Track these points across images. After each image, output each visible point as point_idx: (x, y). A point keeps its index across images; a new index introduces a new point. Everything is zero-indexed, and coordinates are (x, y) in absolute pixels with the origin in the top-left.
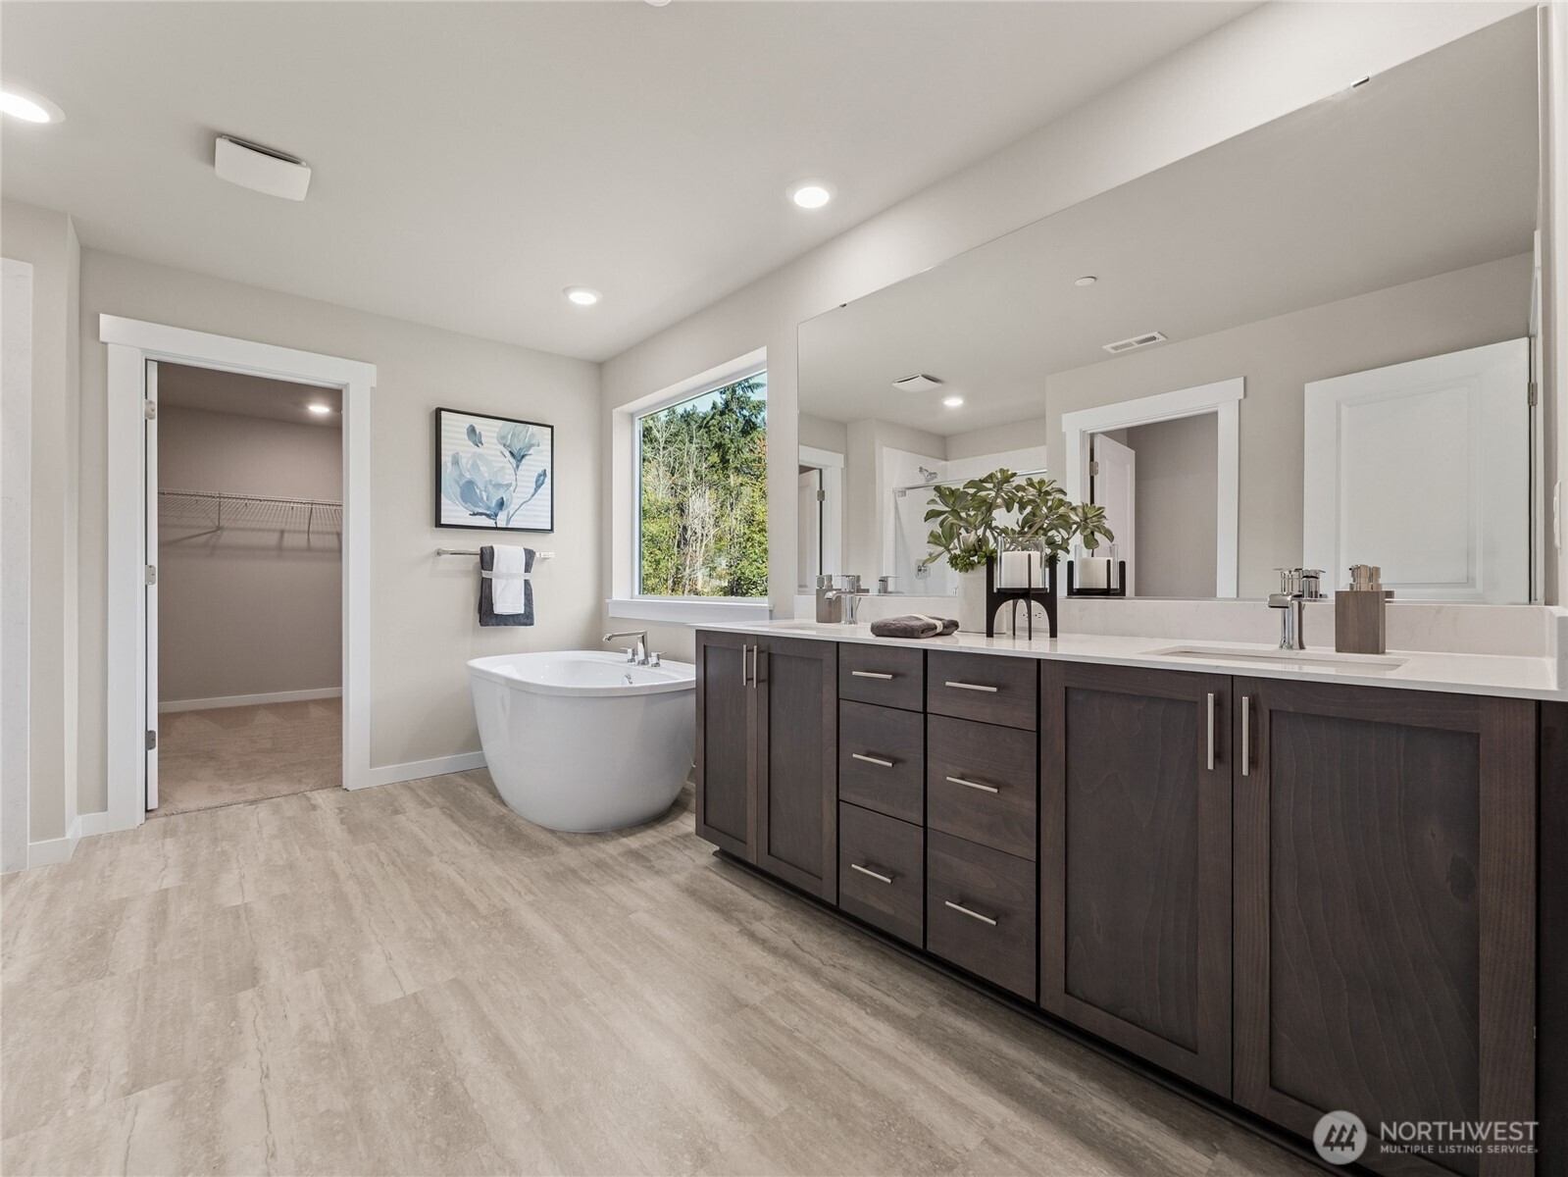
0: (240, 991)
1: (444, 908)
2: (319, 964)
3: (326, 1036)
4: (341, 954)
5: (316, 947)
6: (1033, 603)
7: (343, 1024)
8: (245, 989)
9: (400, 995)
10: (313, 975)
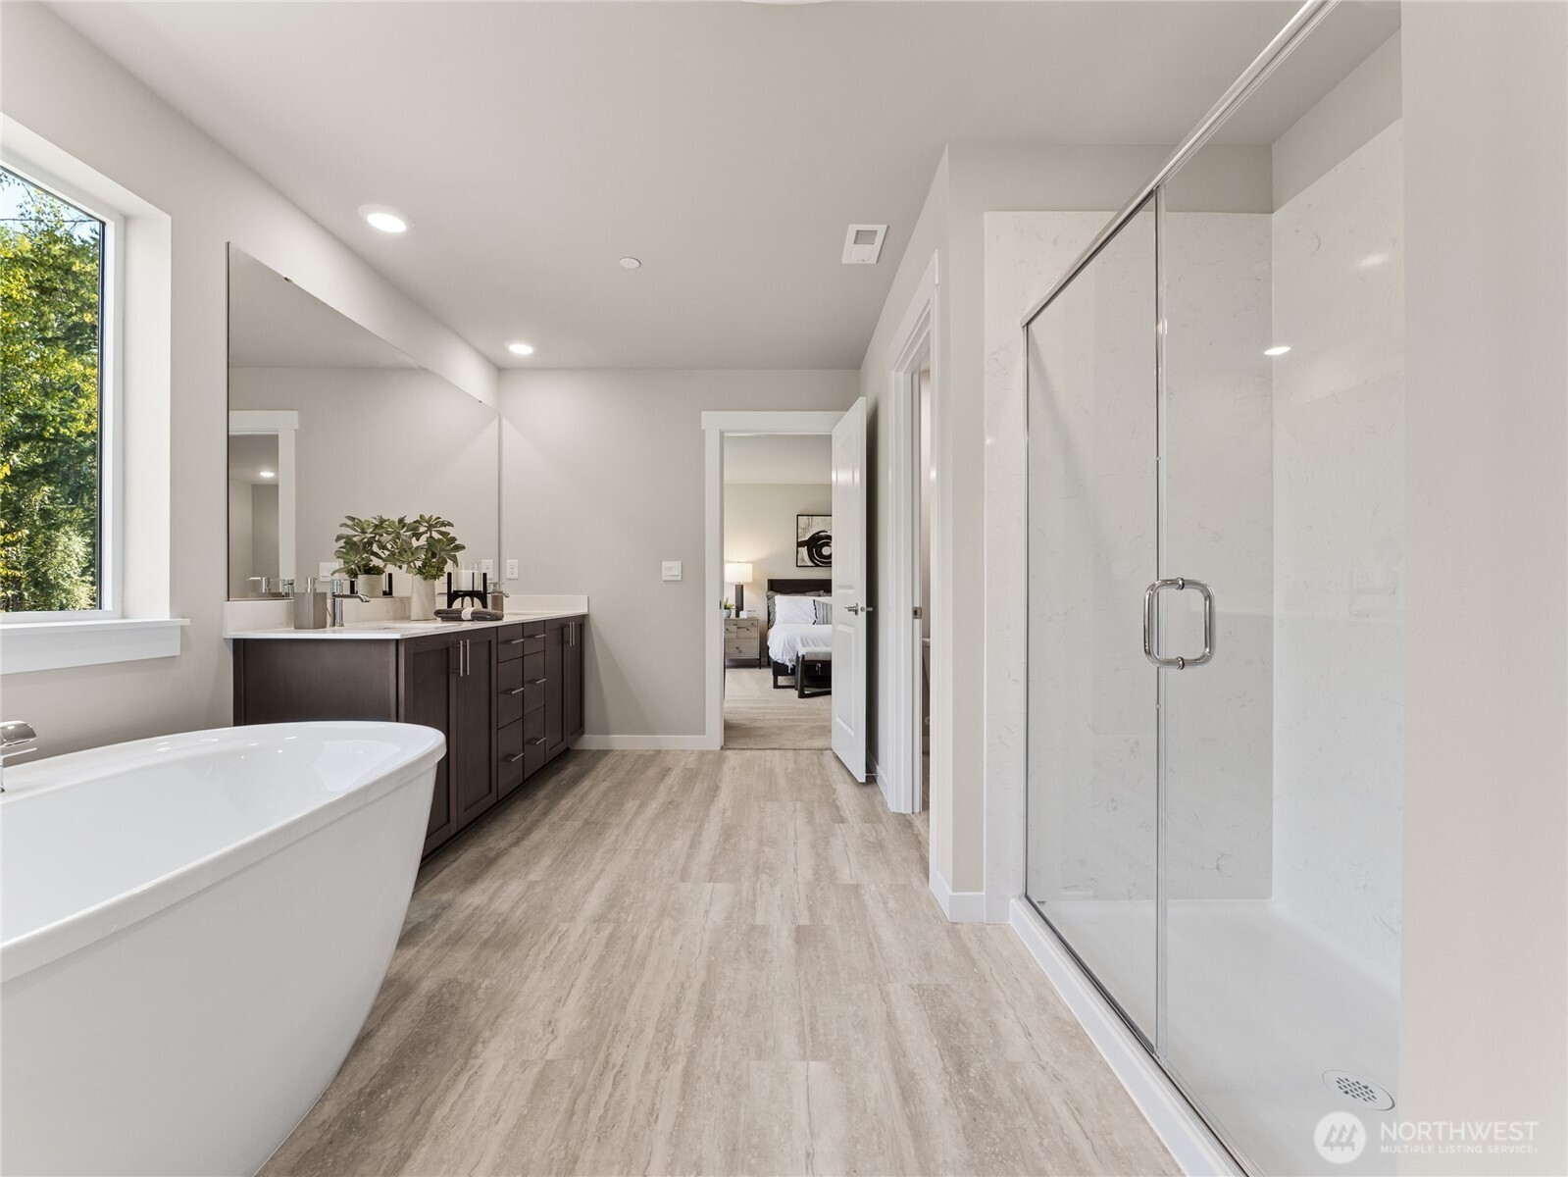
0: (808, 926)
1: (632, 945)
2: (753, 927)
3: (764, 877)
4: (735, 931)
5: (750, 946)
6: (475, 599)
7: (753, 880)
8: (804, 926)
9: (717, 884)
10: (759, 921)
